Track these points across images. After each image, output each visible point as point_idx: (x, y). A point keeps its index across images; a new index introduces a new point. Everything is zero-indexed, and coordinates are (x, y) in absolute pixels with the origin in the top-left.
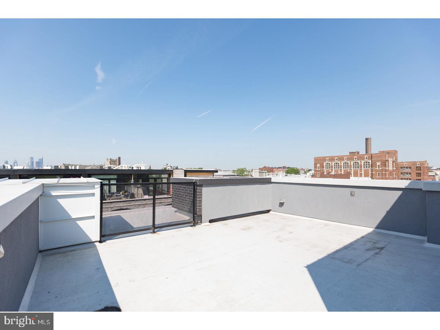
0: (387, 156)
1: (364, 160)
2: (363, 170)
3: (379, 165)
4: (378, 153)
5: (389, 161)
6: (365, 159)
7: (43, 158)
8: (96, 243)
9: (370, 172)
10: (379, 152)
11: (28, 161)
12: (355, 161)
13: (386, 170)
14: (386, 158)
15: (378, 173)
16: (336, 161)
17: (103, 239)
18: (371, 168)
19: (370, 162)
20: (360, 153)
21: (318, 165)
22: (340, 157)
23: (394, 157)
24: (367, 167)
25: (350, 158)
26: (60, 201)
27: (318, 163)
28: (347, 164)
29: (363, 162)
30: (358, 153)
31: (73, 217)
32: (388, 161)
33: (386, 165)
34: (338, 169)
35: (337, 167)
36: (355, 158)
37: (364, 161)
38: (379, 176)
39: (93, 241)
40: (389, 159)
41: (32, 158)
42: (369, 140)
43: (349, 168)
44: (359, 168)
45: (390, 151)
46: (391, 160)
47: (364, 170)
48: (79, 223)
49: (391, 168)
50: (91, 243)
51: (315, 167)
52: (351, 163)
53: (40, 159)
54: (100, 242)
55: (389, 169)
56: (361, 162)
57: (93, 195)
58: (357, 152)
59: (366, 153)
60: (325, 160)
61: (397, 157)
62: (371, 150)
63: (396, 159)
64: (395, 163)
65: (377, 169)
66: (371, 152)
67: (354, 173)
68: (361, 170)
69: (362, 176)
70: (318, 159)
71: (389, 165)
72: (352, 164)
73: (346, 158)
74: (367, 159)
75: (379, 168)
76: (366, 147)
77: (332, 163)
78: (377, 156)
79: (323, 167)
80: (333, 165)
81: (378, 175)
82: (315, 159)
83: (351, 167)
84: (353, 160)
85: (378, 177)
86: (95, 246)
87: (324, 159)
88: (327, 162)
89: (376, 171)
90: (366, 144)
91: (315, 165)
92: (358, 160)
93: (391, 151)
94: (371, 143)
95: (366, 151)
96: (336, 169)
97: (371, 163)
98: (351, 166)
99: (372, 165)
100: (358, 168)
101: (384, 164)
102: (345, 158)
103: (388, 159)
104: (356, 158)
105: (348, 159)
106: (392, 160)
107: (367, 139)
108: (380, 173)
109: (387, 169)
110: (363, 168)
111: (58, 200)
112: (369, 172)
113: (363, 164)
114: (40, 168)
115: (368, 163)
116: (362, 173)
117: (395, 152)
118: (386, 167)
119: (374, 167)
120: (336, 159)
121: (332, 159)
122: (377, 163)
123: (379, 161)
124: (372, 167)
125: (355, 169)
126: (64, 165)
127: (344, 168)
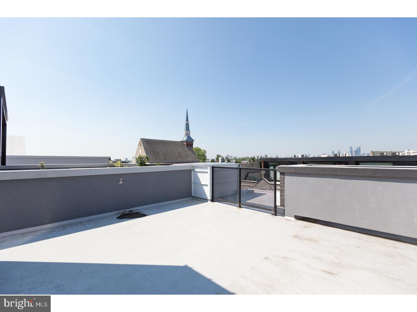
7: (360, 147)
11: (348, 151)
31: (202, 184)
41: (351, 147)
53: (358, 148)
57: (207, 172)
114: (358, 156)
126: (373, 152)
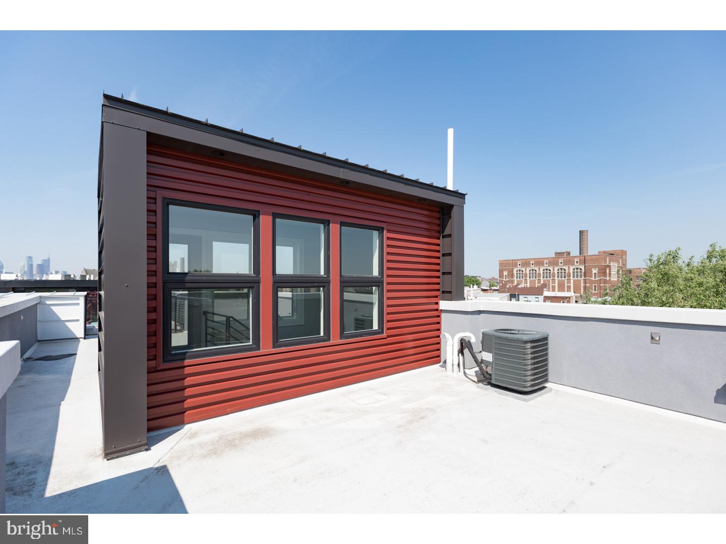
0: (608, 260)
1: (573, 264)
2: (572, 281)
3: (595, 273)
4: (597, 254)
5: (612, 267)
6: (576, 263)
7: (49, 258)
8: (80, 339)
9: (582, 285)
10: (599, 252)
11: (23, 264)
12: (561, 266)
13: (605, 282)
14: (605, 262)
15: (594, 285)
16: (532, 267)
17: (86, 337)
18: (583, 278)
19: (583, 267)
20: (572, 255)
21: (505, 273)
22: (538, 260)
23: (621, 262)
24: (577, 276)
25: (553, 262)
26: (53, 308)
27: (505, 270)
28: (548, 271)
29: (572, 268)
30: (569, 253)
31: (63, 319)
32: (609, 267)
33: (605, 273)
34: (534, 279)
35: (533, 276)
36: (560, 261)
37: (574, 267)
38: (595, 290)
39: (79, 337)
40: (612, 264)
41: (30, 258)
42: (585, 234)
43: (552, 278)
44: (567, 278)
45: (615, 251)
46: (614, 267)
47: (574, 281)
48: (67, 324)
49: (614, 278)
50: (77, 339)
51: (501, 275)
52: (554, 270)
53: (44, 260)
54: (85, 339)
55: (612, 280)
56: (569, 268)
57: (78, 304)
58: (566, 252)
59: (580, 254)
60: (516, 266)
61: (626, 261)
62: (587, 250)
63: (625, 265)
64: (622, 271)
65: (593, 279)
66: (587, 253)
67: (558, 286)
68: (569, 280)
69: (570, 289)
70: (506, 263)
71: (612, 273)
72: (556, 272)
73: (547, 262)
74: (578, 264)
75: (595, 278)
76: (580, 245)
77: (526, 270)
78: (592, 260)
79: (512, 276)
80: (528, 273)
81: (593, 288)
82: (500, 264)
83: (555, 277)
84: (557, 264)
85: (594, 292)
86: (79, 340)
87: (514, 263)
88: (519, 268)
89: (591, 282)
90: (580, 239)
91: (501, 272)
92: (565, 265)
93: (617, 251)
94: (587, 238)
95: (580, 250)
96: (531, 279)
97: (583, 271)
98: (555, 274)
99: (585, 273)
100: (565, 277)
101: (603, 271)
102: (545, 262)
103: (610, 263)
104: (562, 261)
105: (550, 264)
106: (616, 265)
107: (581, 232)
108: (596, 285)
109: (608, 279)
110: (571, 278)
111: (51, 307)
112: (580, 285)
113: (571, 272)
115: (579, 270)
116: (570, 286)
117: (623, 253)
118: (605, 276)
119: (588, 276)
120: (531, 263)
121: (526, 263)
122: (593, 270)
123: (595, 267)
124: (585, 277)
125: (560, 278)
127: (544, 278)
